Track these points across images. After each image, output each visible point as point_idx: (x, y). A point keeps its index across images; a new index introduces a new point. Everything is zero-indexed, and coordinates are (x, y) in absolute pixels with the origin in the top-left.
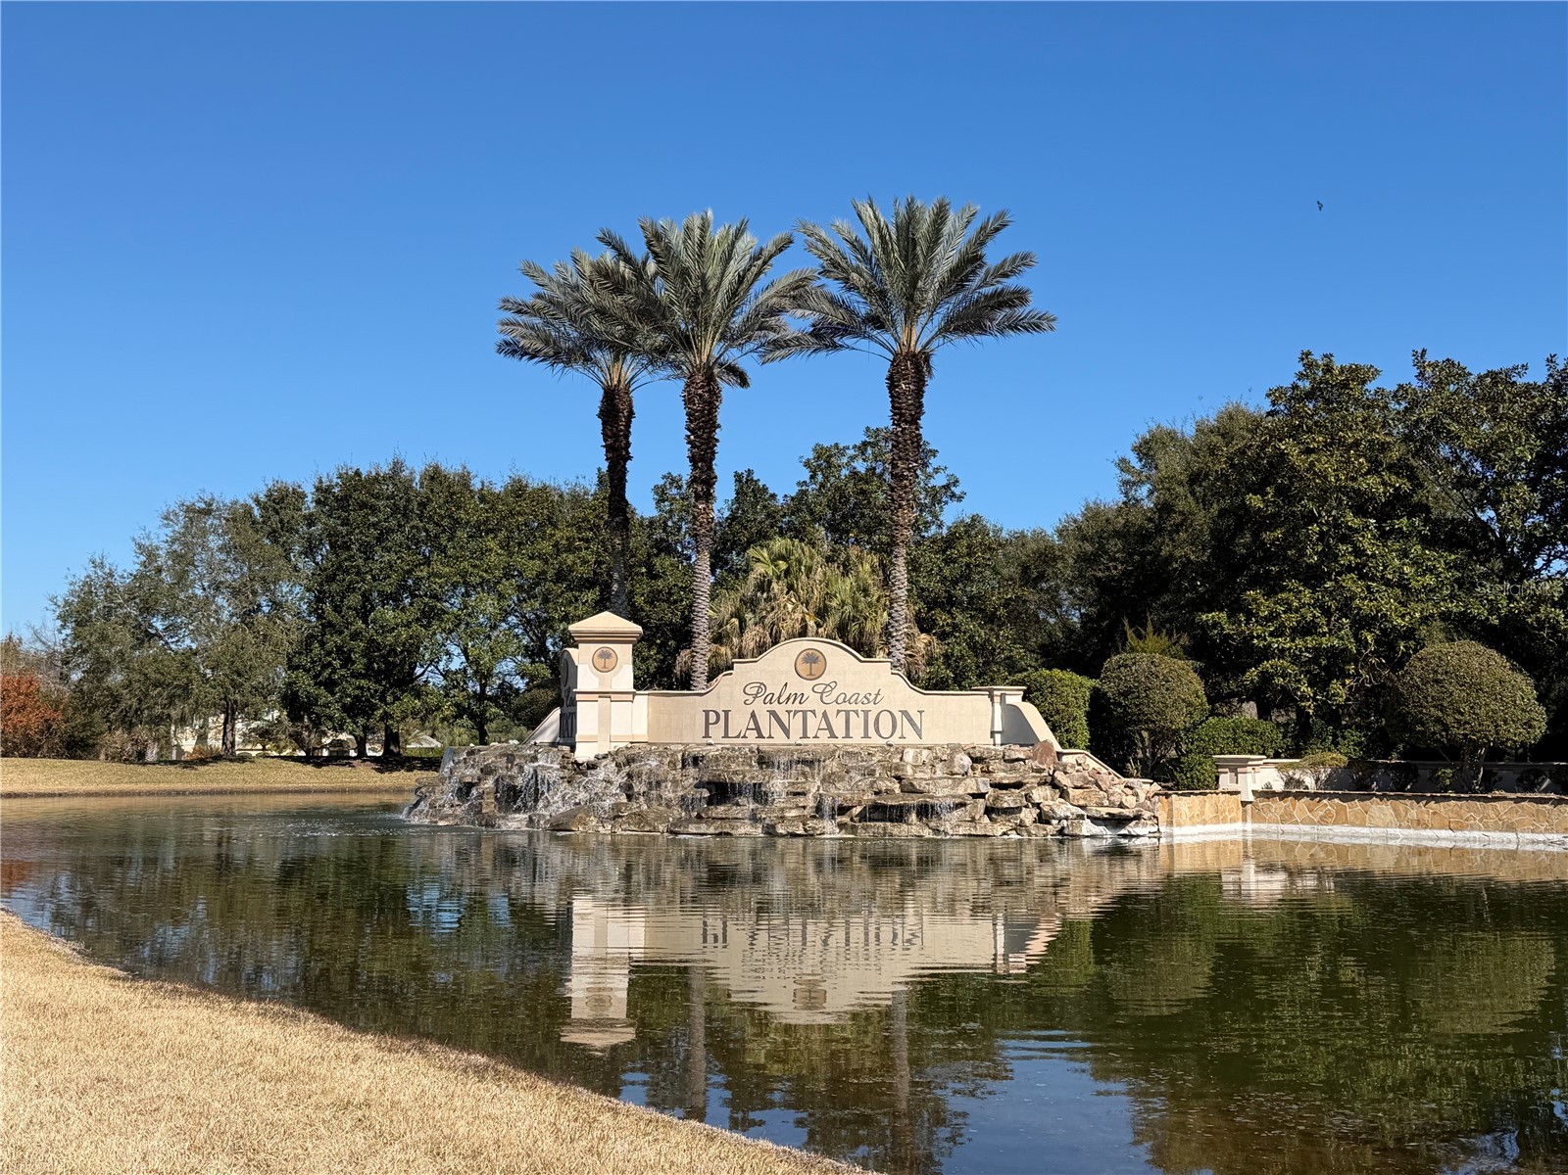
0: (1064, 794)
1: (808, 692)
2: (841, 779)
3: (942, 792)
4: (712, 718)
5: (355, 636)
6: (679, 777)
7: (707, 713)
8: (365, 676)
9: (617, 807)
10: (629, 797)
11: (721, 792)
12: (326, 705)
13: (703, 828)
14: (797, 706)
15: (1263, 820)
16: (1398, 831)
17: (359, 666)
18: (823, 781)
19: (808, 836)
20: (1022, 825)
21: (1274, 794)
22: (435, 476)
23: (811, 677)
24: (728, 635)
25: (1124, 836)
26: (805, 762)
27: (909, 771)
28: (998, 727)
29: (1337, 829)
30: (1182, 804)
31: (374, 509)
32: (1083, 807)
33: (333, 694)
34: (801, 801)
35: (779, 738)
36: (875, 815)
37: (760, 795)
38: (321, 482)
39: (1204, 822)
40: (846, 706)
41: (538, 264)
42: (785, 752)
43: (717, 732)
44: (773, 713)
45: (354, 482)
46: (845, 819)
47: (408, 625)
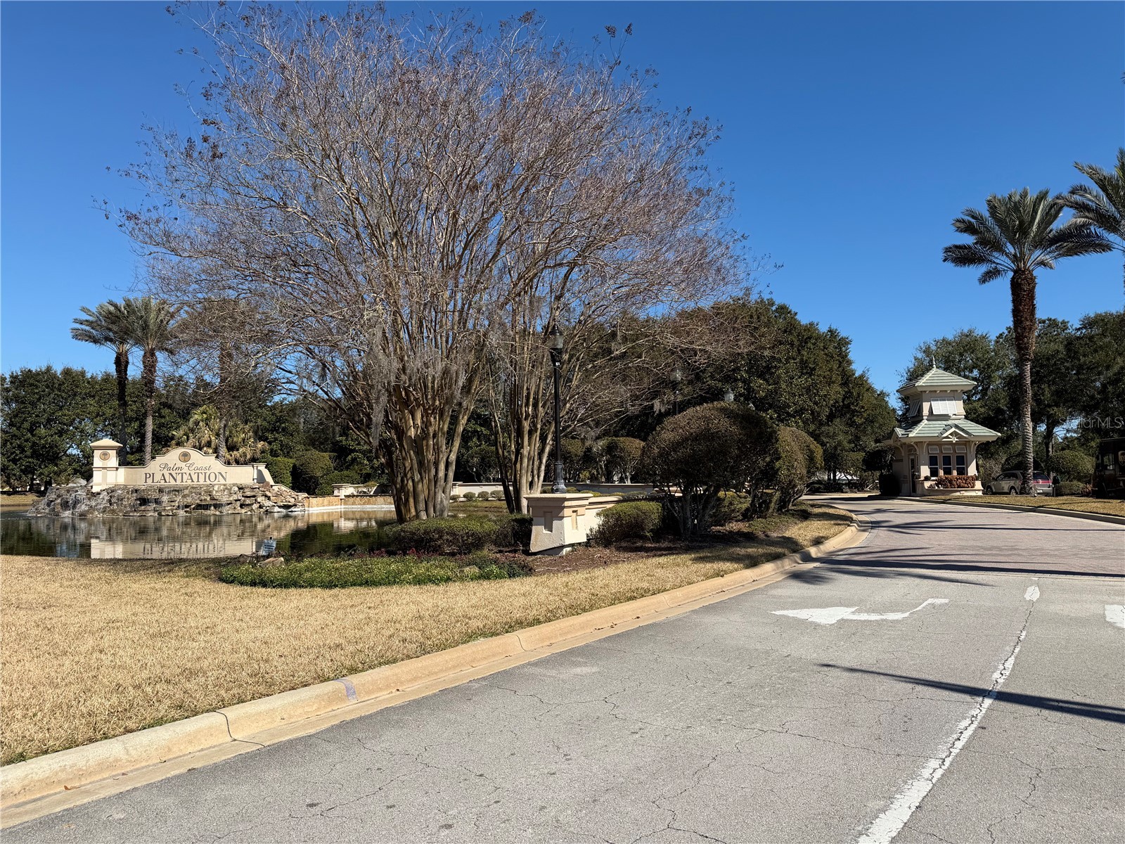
0: (269, 498)
1: (183, 466)
2: (189, 496)
3: (225, 499)
4: (148, 476)
5: (27, 441)
6: (130, 497)
7: (146, 474)
8: (32, 457)
9: (105, 508)
10: (111, 504)
11: (144, 501)
12: (13, 470)
13: (135, 514)
14: (179, 471)
15: (347, 504)
16: (384, 506)
17: (28, 453)
18: (182, 497)
19: (173, 515)
20: (252, 509)
21: (355, 496)
22: (67, 372)
23: (185, 461)
24: (182, 442)
25: (290, 512)
26: (175, 491)
27: (214, 492)
28: (255, 477)
29: (368, 506)
30: (314, 500)
31: (37, 387)
32: (275, 503)
33: (16, 465)
34: (173, 504)
35: (173, 482)
36: (199, 508)
37: (157, 501)
38: (12, 373)
39: (324, 506)
40: (198, 471)
41: (88, 307)
42: (168, 488)
43: (150, 481)
44: (170, 474)
45: (28, 374)
46: (188, 509)
47: (52, 436)
